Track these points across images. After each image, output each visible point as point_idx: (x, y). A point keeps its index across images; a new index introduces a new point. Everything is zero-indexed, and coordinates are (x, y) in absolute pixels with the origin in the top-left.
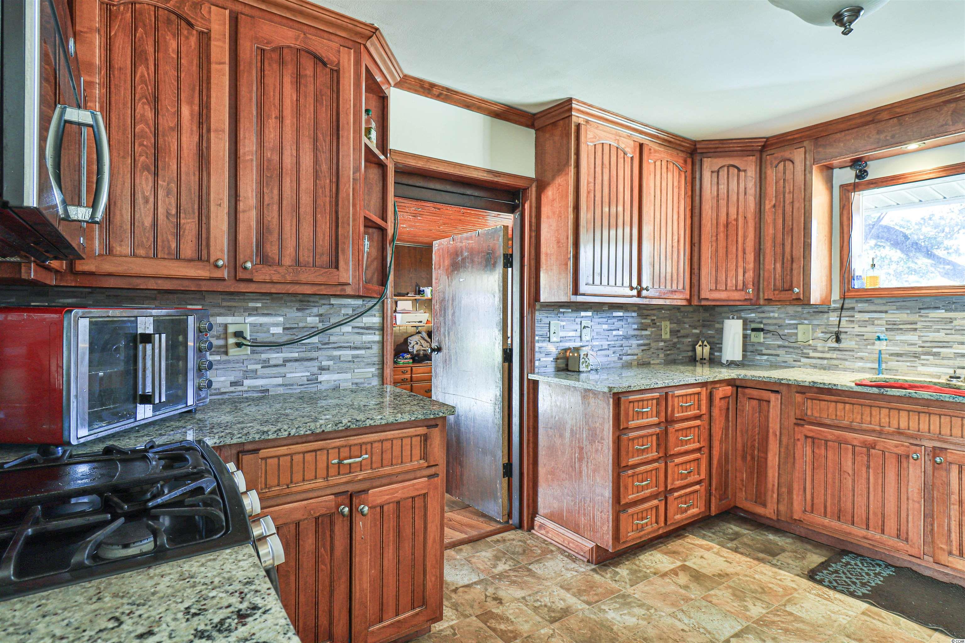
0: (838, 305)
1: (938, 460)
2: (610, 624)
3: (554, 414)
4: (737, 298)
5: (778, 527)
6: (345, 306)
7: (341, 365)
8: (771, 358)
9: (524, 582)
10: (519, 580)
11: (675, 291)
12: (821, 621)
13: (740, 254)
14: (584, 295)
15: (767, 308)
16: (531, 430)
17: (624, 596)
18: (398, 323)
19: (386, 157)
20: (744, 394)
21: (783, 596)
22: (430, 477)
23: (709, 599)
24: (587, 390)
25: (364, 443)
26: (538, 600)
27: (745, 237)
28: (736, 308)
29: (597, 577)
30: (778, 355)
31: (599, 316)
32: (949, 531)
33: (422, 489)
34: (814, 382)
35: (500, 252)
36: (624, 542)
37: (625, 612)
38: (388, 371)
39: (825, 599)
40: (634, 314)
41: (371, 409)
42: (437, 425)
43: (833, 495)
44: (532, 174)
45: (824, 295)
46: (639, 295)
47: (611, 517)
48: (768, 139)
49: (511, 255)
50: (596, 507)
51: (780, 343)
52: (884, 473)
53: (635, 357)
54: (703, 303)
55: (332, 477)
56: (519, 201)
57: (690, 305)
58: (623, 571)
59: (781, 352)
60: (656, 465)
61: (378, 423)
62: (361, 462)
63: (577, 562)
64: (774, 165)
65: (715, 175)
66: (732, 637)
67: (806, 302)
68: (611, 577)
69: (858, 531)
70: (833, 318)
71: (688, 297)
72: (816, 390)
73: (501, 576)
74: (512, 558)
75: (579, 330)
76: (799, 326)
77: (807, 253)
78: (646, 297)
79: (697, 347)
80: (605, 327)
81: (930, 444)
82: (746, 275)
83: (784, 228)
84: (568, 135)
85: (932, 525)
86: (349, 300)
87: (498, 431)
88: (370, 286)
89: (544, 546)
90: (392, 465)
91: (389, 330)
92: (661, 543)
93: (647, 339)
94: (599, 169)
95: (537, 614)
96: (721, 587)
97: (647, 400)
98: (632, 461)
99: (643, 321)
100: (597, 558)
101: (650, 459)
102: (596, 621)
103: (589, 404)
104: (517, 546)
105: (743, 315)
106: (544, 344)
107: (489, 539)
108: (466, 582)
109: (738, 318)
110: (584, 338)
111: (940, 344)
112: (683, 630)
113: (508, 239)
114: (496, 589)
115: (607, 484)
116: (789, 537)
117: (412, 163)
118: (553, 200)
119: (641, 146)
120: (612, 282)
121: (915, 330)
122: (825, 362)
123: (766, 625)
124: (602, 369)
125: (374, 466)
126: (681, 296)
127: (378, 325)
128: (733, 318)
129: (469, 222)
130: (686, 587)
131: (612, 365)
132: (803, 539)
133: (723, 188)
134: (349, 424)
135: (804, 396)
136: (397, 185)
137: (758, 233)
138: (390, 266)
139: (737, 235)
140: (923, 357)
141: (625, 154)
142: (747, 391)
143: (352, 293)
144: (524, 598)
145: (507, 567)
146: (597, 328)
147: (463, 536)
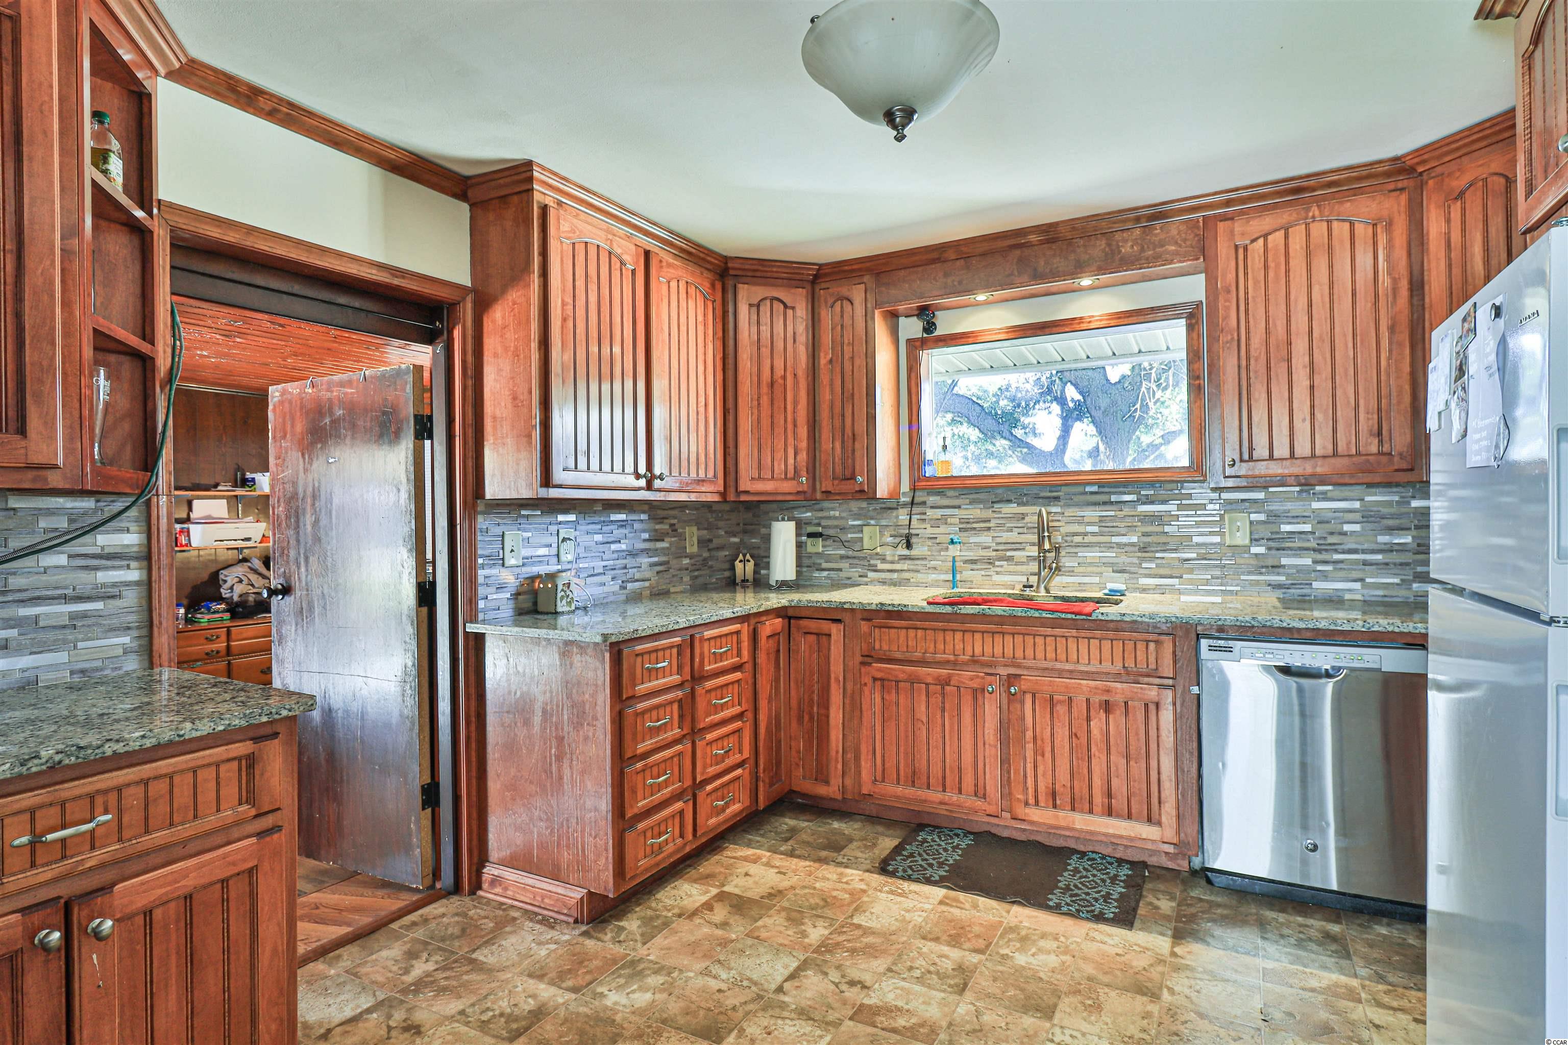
0: (908, 499)
1: (1013, 690)
2: (609, 1013)
3: (513, 688)
4: (787, 490)
5: (844, 809)
6: (50, 512)
7: (41, 636)
8: (833, 574)
9: (464, 985)
10: (454, 983)
11: (703, 481)
12: (895, 925)
13: (790, 426)
14: (560, 486)
15: (826, 504)
16: (473, 719)
17: (633, 963)
18: (194, 544)
19: (150, 214)
20: (799, 628)
21: (849, 905)
22: (260, 834)
23: (756, 934)
24: (567, 643)
25: (98, 792)
26: (488, 1009)
27: (796, 403)
28: (787, 505)
29: (590, 943)
30: (840, 570)
31: (589, 520)
32: (1025, 776)
33: (244, 860)
34: (881, 604)
35: (409, 411)
36: (633, 878)
37: (635, 987)
38: (163, 641)
39: (900, 895)
40: (644, 517)
41: (117, 721)
42: (275, 735)
43: (906, 754)
44: (465, 279)
45: (892, 486)
46: (649, 487)
47: (611, 842)
48: (821, 266)
49: (430, 418)
50: (587, 830)
51: (842, 552)
52: (959, 715)
53: (647, 584)
54: (743, 498)
55: (14, 874)
56: (442, 322)
57: (725, 501)
58: (632, 924)
59: (844, 565)
60: (679, 747)
61: (135, 746)
62: (92, 832)
63: (558, 927)
64: (829, 304)
65: (754, 309)
66: (786, 980)
67: (871, 496)
68: (613, 938)
69: (935, 796)
70: (903, 516)
71: (721, 489)
72: (883, 614)
73: (419, 986)
74: (440, 949)
75: (555, 545)
76: (865, 529)
77: (871, 428)
78: (659, 490)
79: (737, 562)
80: (598, 538)
81: (1004, 671)
82: (798, 458)
83: (843, 393)
84: (528, 222)
85: (1009, 772)
86: (61, 500)
87: (411, 730)
88: (113, 471)
89: (501, 913)
90: (171, 825)
91: (165, 560)
92: (690, 866)
93: (665, 555)
94: (580, 283)
95: (486, 1033)
96: (772, 912)
97: (664, 649)
98: (642, 747)
99: (658, 527)
100: (589, 911)
101: (670, 739)
102: (587, 1016)
103: (571, 664)
104: (452, 925)
105: (797, 514)
106: (494, 571)
107: (395, 926)
108: (348, 1013)
109: (789, 520)
110: (563, 558)
111: (1013, 546)
112: (719, 991)
113: (422, 390)
114: (409, 1010)
115: (603, 790)
116: (857, 821)
117: (214, 233)
118: (505, 327)
119: (647, 254)
120: (606, 466)
121: (989, 529)
122: (895, 575)
123: (829, 951)
124: (595, 605)
125: (126, 834)
126: (711, 488)
127: (135, 549)
128: (783, 520)
129: (348, 355)
130: (724, 925)
131: (611, 598)
132: (873, 819)
133: (765, 329)
134: (57, 758)
135: (870, 623)
136: (177, 272)
137: (811, 397)
138: (164, 432)
139: (785, 400)
140: (997, 563)
141: (622, 263)
142: (803, 623)
143: (61, 485)
144: (462, 1012)
145: (430, 966)
146: (584, 540)
147: (344, 930)
